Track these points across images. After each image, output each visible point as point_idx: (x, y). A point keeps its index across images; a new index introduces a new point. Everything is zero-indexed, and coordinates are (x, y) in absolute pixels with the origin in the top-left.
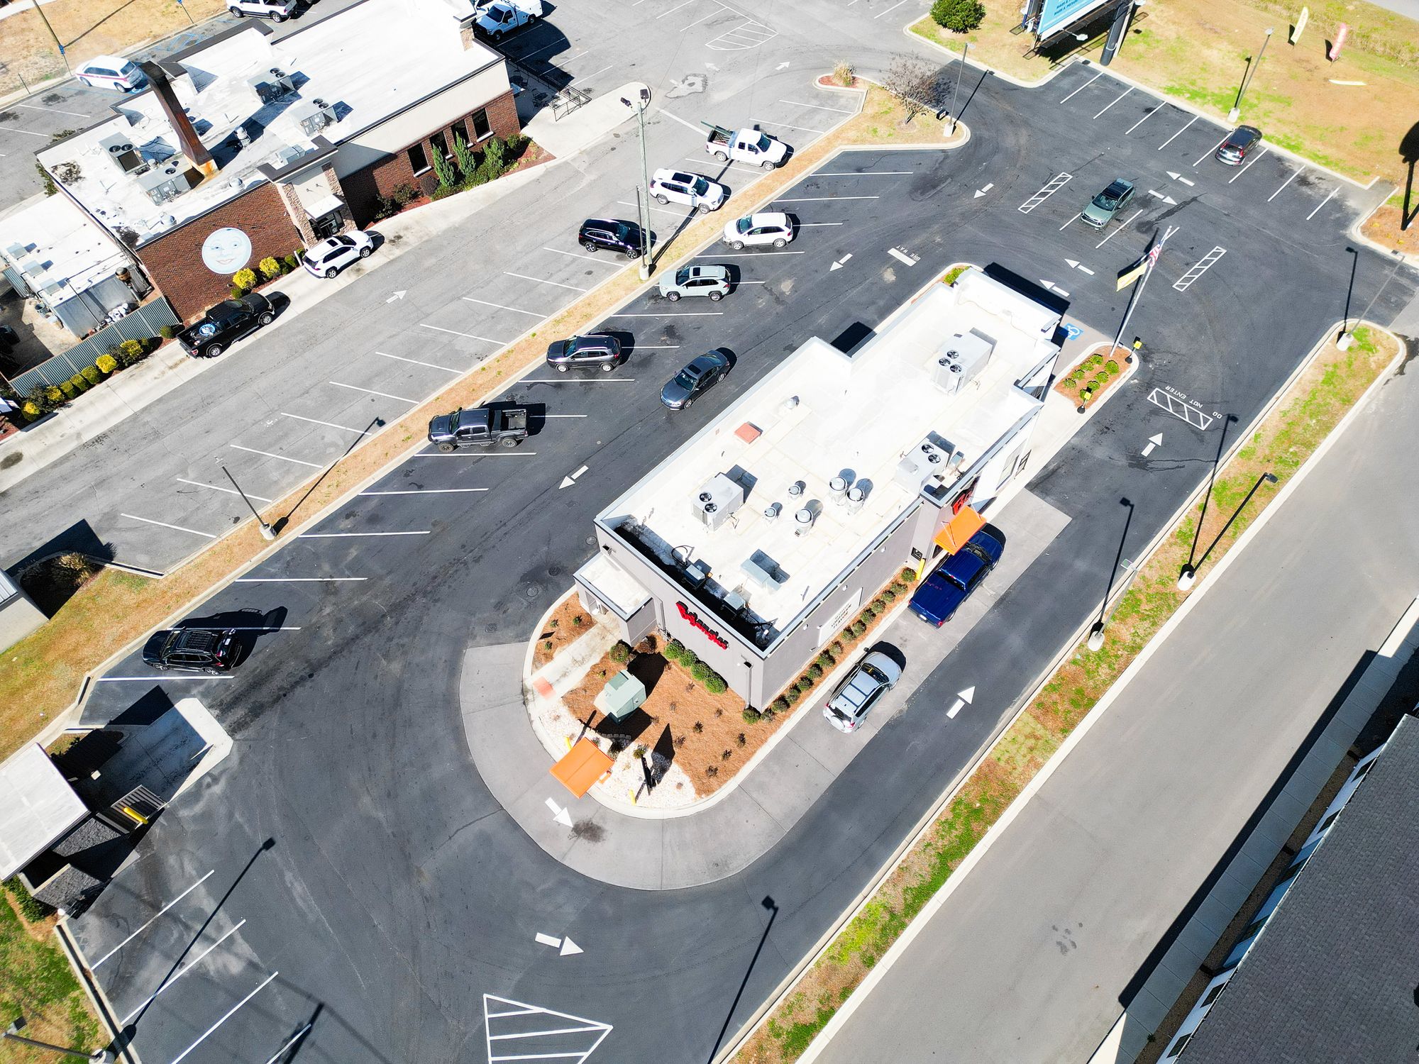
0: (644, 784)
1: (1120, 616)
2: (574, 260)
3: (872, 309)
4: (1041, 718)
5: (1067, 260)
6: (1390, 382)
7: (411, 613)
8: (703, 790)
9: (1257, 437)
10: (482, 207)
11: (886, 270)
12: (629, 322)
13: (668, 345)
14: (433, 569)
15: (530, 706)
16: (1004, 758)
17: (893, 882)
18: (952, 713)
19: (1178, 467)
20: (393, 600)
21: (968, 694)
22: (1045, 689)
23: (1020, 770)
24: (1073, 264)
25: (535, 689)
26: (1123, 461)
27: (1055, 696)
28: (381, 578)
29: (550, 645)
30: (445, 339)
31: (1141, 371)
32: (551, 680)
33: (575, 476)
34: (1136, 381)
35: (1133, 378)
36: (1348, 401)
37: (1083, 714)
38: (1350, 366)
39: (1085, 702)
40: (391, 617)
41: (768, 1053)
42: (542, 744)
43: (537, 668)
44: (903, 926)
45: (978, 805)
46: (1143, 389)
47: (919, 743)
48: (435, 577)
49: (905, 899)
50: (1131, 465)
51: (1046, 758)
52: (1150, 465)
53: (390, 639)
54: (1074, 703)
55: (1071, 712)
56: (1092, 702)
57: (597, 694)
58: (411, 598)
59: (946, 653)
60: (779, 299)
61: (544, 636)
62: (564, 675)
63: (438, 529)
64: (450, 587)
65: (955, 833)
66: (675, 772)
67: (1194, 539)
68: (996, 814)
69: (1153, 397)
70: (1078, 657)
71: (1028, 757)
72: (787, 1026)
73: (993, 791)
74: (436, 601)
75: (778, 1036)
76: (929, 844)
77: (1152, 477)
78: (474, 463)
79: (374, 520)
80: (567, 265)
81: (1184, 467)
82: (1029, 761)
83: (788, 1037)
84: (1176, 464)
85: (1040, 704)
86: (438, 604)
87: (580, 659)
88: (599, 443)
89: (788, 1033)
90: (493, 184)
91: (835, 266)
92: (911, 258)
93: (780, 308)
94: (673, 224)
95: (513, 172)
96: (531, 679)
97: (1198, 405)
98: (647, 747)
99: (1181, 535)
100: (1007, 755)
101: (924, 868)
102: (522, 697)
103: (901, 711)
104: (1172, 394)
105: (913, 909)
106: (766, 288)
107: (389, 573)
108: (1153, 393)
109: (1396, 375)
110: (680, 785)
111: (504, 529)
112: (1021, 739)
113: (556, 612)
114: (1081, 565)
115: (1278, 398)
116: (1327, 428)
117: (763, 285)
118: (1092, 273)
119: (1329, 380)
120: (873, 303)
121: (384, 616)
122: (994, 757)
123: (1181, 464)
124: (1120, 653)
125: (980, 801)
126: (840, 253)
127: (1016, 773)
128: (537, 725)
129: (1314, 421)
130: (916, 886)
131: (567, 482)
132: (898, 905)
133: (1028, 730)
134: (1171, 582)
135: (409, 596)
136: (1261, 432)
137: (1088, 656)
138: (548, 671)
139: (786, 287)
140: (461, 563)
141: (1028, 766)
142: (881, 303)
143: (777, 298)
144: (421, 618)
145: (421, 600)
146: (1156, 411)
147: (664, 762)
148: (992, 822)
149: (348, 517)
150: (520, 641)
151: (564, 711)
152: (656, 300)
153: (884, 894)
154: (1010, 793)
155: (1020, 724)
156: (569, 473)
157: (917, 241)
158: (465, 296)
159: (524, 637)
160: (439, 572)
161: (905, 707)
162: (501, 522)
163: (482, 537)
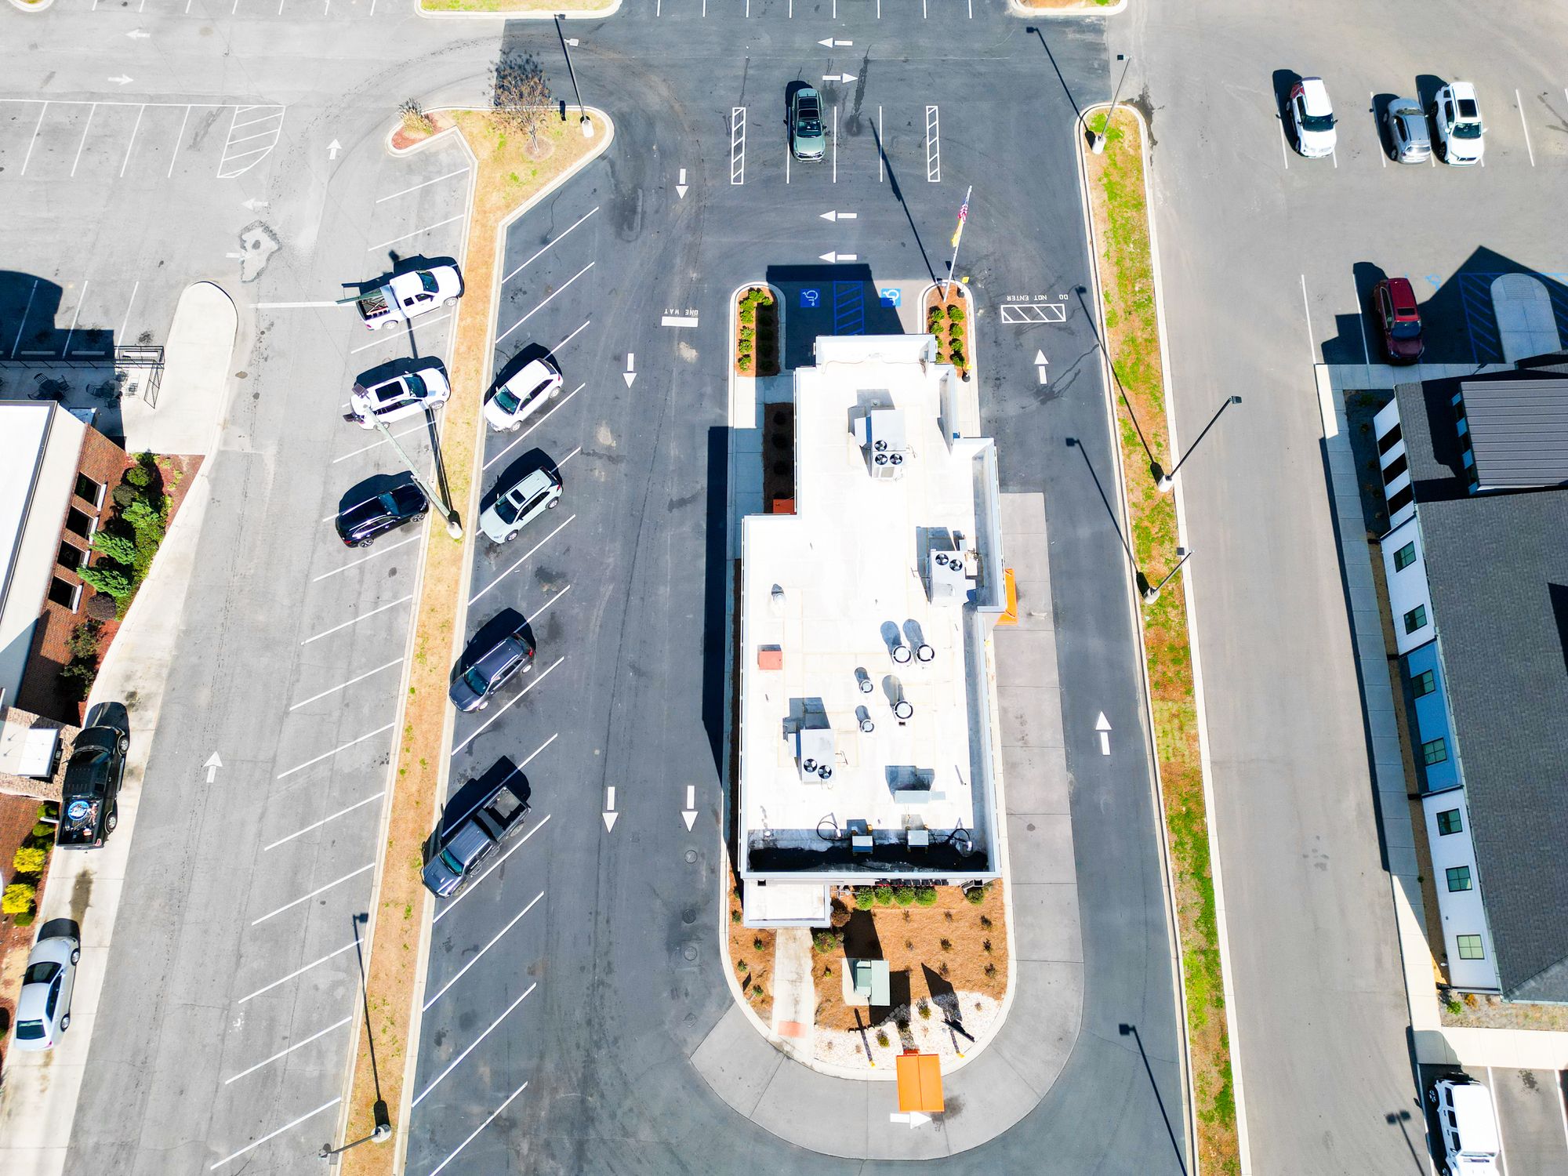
0: (951, 1031)
1: (1146, 555)
2: (361, 568)
3: (706, 403)
4: (1166, 696)
5: (822, 216)
6: (1153, 160)
7: (605, 1073)
8: (998, 993)
9: (1106, 295)
10: (186, 583)
11: (679, 349)
12: (492, 597)
13: (557, 593)
14: (579, 1015)
15: (796, 1055)
16: (1170, 755)
18: (1106, 750)
19: (1076, 375)
20: (575, 1079)
21: (1102, 723)
22: (1149, 669)
23: (1187, 753)
24: (830, 216)
25: (785, 1037)
26: (1033, 404)
27: (1160, 667)
28: (539, 1069)
29: (758, 989)
30: (323, 772)
31: (978, 296)
32: (790, 1017)
33: (611, 805)
34: (981, 311)
35: (976, 311)
36: (1139, 205)
37: (1189, 666)
38: (1115, 164)
39: (1180, 654)
40: (591, 1096)
41: (1217, 1137)
42: (839, 1077)
43: (768, 1018)
44: (1216, 953)
45: (1184, 809)
46: (993, 314)
47: (1105, 797)
48: (589, 1022)
49: (1201, 932)
51: (1195, 727)
52: (1056, 390)
53: (613, 1116)
54: (1175, 661)
55: (1179, 672)
56: (1186, 648)
57: (841, 992)
58: (589, 1061)
59: (1058, 700)
60: (612, 459)
61: (745, 984)
62: (797, 1002)
63: (540, 974)
64: (612, 1018)
65: (1188, 847)
66: (965, 999)
67: (1138, 435)
68: (1201, 804)
69: (1006, 319)
70: (1148, 618)
71: (1184, 738)
72: (1212, 1105)
73: (1184, 787)
74: (616, 1040)
75: (1212, 1119)
76: (1181, 873)
77: (1066, 400)
78: (501, 877)
79: (468, 1022)
80: (361, 582)
81: (1079, 371)
82: (1187, 740)
83: (1219, 1113)
84: (1072, 374)
85: (1156, 684)
86: (621, 1043)
87: (795, 977)
88: (597, 752)
89: (1216, 1109)
90: (167, 543)
91: (630, 379)
92: (689, 316)
93: (623, 467)
94: (419, 446)
95: (175, 511)
96: (773, 1032)
97: (1042, 297)
98: (923, 999)
99: (1129, 440)
100: (1170, 750)
101: (1194, 897)
102: (781, 1055)
103: (1071, 783)
104: (1016, 303)
105: (1211, 934)
106: (588, 454)
107: (542, 1057)
108: (1003, 313)
109: (1152, 147)
110: (978, 1006)
111: (602, 918)
112: (1168, 727)
113: (733, 953)
114: (1084, 532)
115: (1092, 242)
116: (1144, 245)
117: (582, 452)
118: (854, 216)
119: (1113, 195)
120: (702, 396)
121: (583, 1101)
123: (1075, 370)
124: (1170, 588)
125: (1183, 804)
126: (620, 359)
127: (1187, 760)
128: (818, 1066)
129: (1132, 246)
130: (1200, 915)
131: (610, 819)
132: (1201, 941)
133: (1166, 715)
134: (1153, 491)
135: (585, 1062)
136: (1105, 289)
137: (1152, 611)
138: (780, 1011)
139: (605, 437)
140: (598, 987)
141: (1189, 744)
142: (708, 390)
143: (610, 458)
144: (618, 1070)
145: (602, 1054)
146: (1019, 331)
147: (949, 998)
148: (1203, 814)
149: (439, 1043)
150: (728, 1009)
151: (830, 1034)
152: (495, 552)
153: (1187, 943)
154: (1195, 778)
155: (1158, 715)
156: (602, 807)
157: (676, 292)
158: (288, 705)
159: (728, 1001)
160: (586, 1013)
161: (1070, 775)
162: (591, 913)
163: (590, 944)
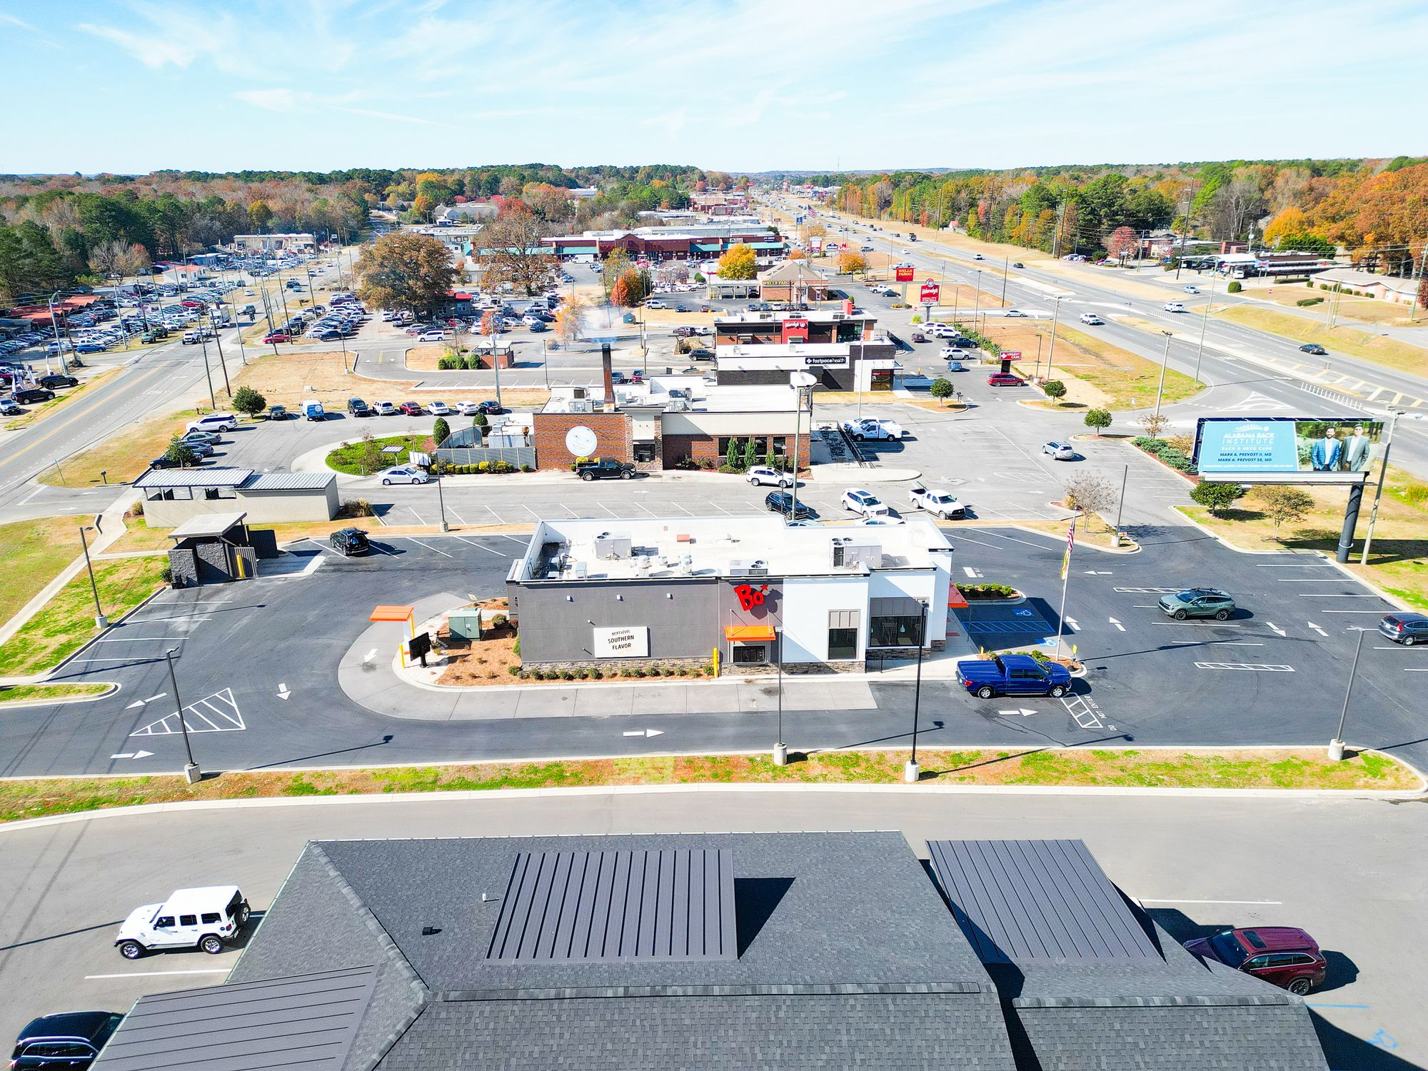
1: (827, 760)
4: (679, 766)
5: (1110, 618)
6: (1368, 800)
7: (447, 573)
8: (441, 682)
9: (1133, 752)
15: (431, 619)
16: (620, 766)
17: (460, 769)
18: (628, 734)
19: (1020, 731)
20: (449, 567)
21: (653, 733)
22: (706, 757)
23: (622, 777)
24: (1113, 621)
25: (443, 616)
26: (974, 707)
27: (708, 765)
28: (458, 559)
36: (1286, 785)
37: (712, 782)
38: (1328, 770)
39: (724, 777)
40: (437, 571)
44: (432, 790)
45: (568, 774)
47: (584, 733)
48: (479, 568)
49: (453, 781)
50: (977, 712)
51: (648, 784)
52: (996, 719)
53: (423, 576)
54: (715, 773)
55: (705, 775)
56: (729, 781)
58: (456, 569)
59: (675, 712)
61: (481, 602)
63: (511, 557)
64: (478, 573)
65: (532, 775)
66: (441, 669)
67: (967, 766)
68: (572, 785)
70: (759, 759)
71: (638, 776)
72: (305, 781)
73: (587, 774)
74: (464, 574)
75: (295, 782)
76: (508, 770)
77: (986, 724)
79: (492, 544)
81: (1026, 733)
82: (634, 777)
83: (298, 786)
84: (1021, 729)
85: (691, 760)
86: (463, 576)
89: (301, 785)
92: (976, 575)
97: (1103, 716)
99: (956, 757)
100: (626, 766)
101: (488, 776)
103: (600, 717)
104: (1085, 701)
105: (449, 787)
107: (464, 560)
109: (1385, 800)
110: (435, 674)
112: (648, 765)
114: (842, 728)
116: (1226, 785)
118: (1123, 630)
119: (1282, 766)
121: (435, 569)
122: (616, 762)
123: (1027, 731)
124: (794, 776)
125: (572, 773)
127: (616, 776)
128: (421, 625)
129: (1219, 776)
130: (468, 780)
132: (445, 779)
133: (659, 765)
136: (1142, 752)
137: (767, 763)
141: (630, 779)
144: (448, 576)
145: (458, 572)
147: (444, 663)
148: (561, 786)
149: (484, 539)
150: (468, 599)
153: (446, 770)
154: (596, 782)
155: (659, 759)
157: (994, 571)
158: (674, 502)
160: (484, 567)
161: (606, 717)
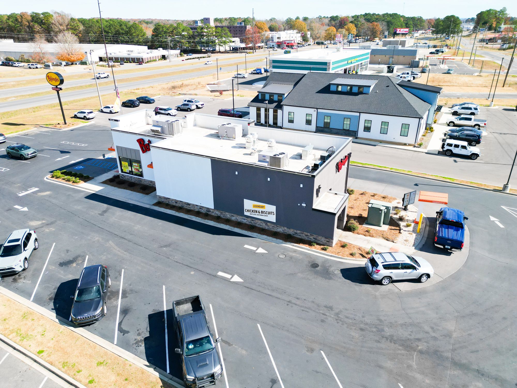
11: (39, 195)
13: (84, 261)
33: (228, 276)
40: (418, 346)
57: (381, 231)
78: (229, 344)
87: (365, 241)
91: (24, 209)
92: (31, 190)
93: (59, 222)
110: (398, 203)
126: (11, 209)
131: (236, 279)
135: (391, 342)
139: (35, 223)
142: (70, 193)
143: (47, 225)
151: (399, 239)
156: (226, 280)
162: (288, 305)
163: (308, 312)
